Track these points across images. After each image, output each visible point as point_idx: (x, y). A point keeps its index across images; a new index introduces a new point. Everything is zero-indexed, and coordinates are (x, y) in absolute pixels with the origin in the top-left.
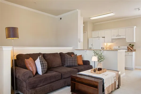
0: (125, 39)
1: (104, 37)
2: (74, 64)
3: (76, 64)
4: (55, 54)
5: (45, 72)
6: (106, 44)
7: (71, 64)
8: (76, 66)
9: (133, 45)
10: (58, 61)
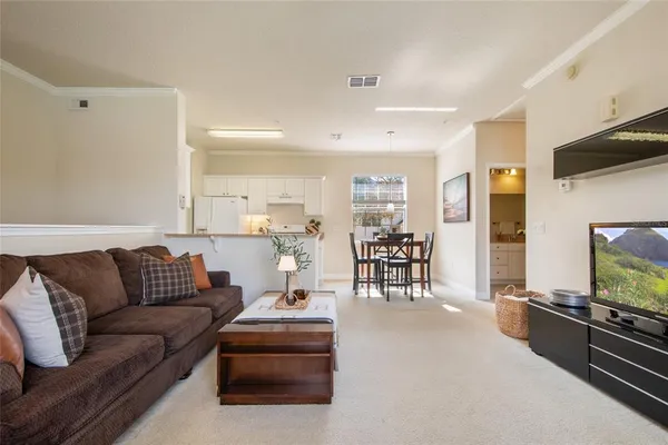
0: (303, 206)
1: (246, 198)
2: (187, 289)
3: (192, 288)
4: (94, 258)
5: (82, 348)
6: (249, 218)
7: (173, 291)
8: (192, 296)
9: (318, 224)
10: (112, 285)
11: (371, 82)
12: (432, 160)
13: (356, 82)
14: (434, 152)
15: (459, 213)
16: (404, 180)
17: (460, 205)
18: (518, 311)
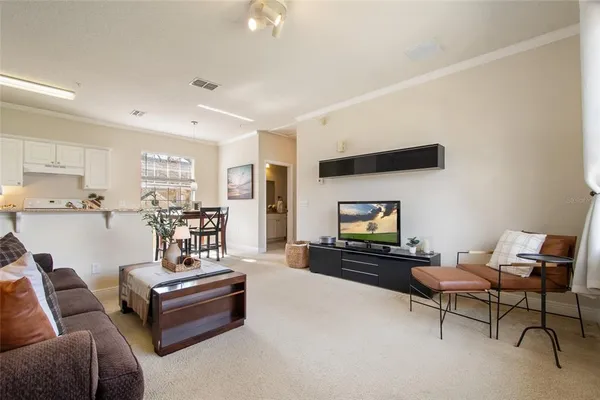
9: (101, 198)
11: (212, 87)
12: (216, 149)
13: (199, 83)
14: (216, 142)
15: (245, 192)
16: (193, 161)
17: (245, 187)
18: (301, 252)
